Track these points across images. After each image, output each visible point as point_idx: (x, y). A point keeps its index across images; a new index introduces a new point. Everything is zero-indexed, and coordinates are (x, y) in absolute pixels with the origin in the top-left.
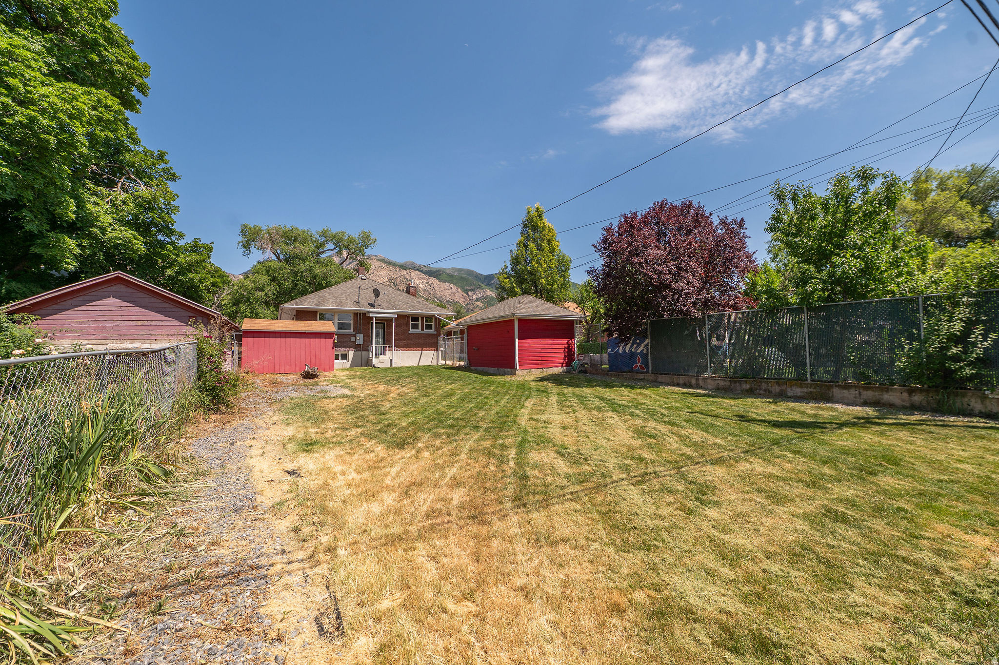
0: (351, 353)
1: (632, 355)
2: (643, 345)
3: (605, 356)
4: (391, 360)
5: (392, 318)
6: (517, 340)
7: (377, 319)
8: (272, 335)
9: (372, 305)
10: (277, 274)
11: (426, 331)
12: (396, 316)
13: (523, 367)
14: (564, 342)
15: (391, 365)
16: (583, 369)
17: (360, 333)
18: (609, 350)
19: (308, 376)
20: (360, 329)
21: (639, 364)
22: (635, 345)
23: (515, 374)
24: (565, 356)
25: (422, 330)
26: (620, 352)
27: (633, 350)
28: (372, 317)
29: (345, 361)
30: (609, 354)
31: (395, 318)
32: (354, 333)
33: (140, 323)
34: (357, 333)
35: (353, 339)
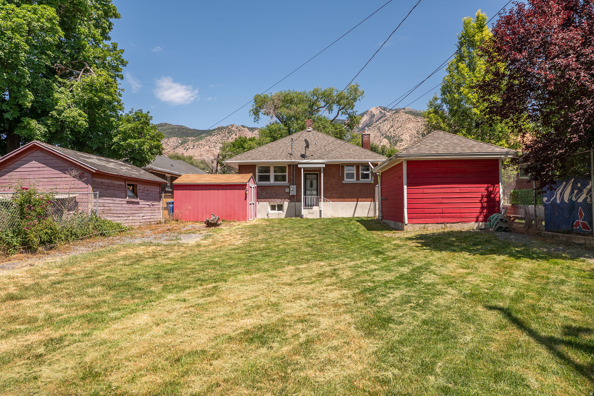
0: (286, 204)
1: (573, 206)
2: (585, 191)
3: (541, 208)
4: (320, 211)
5: (321, 168)
6: (405, 187)
7: (305, 170)
8: (195, 187)
9: (303, 156)
10: (276, 135)
11: (362, 181)
12: (324, 166)
13: (415, 221)
14: (481, 189)
15: (321, 216)
16: (504, 225)
17: (293, 184)
18: (545, 199)
19: (209, 224)
20: (293, 181)
21: (581, 221)
22: (576, 191)
23: (402, 229)
24: (482, 208)
25: (358, 179)
26: (558, 202)
27: (574, 199)
28: (301, 168)
29: (281, 212)
30: (545, 205)
31: (324, 168)
32: (288, 185)
33: (50, 180)
34: (290, 185)
35: (287, 190)
